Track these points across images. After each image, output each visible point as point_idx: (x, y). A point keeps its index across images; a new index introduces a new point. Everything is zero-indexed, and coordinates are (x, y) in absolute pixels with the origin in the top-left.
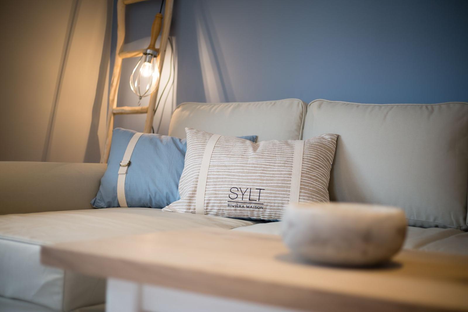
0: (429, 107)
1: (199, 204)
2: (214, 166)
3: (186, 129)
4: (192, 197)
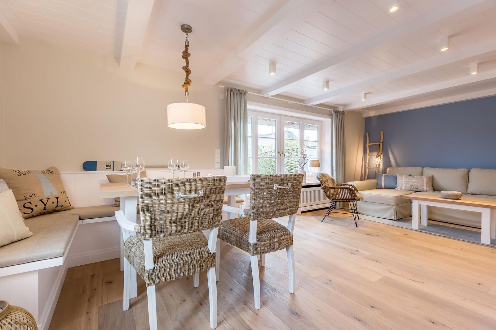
1: (403, 188)
2: (406, 181)
3: (395, 174)
4: (401, 187)
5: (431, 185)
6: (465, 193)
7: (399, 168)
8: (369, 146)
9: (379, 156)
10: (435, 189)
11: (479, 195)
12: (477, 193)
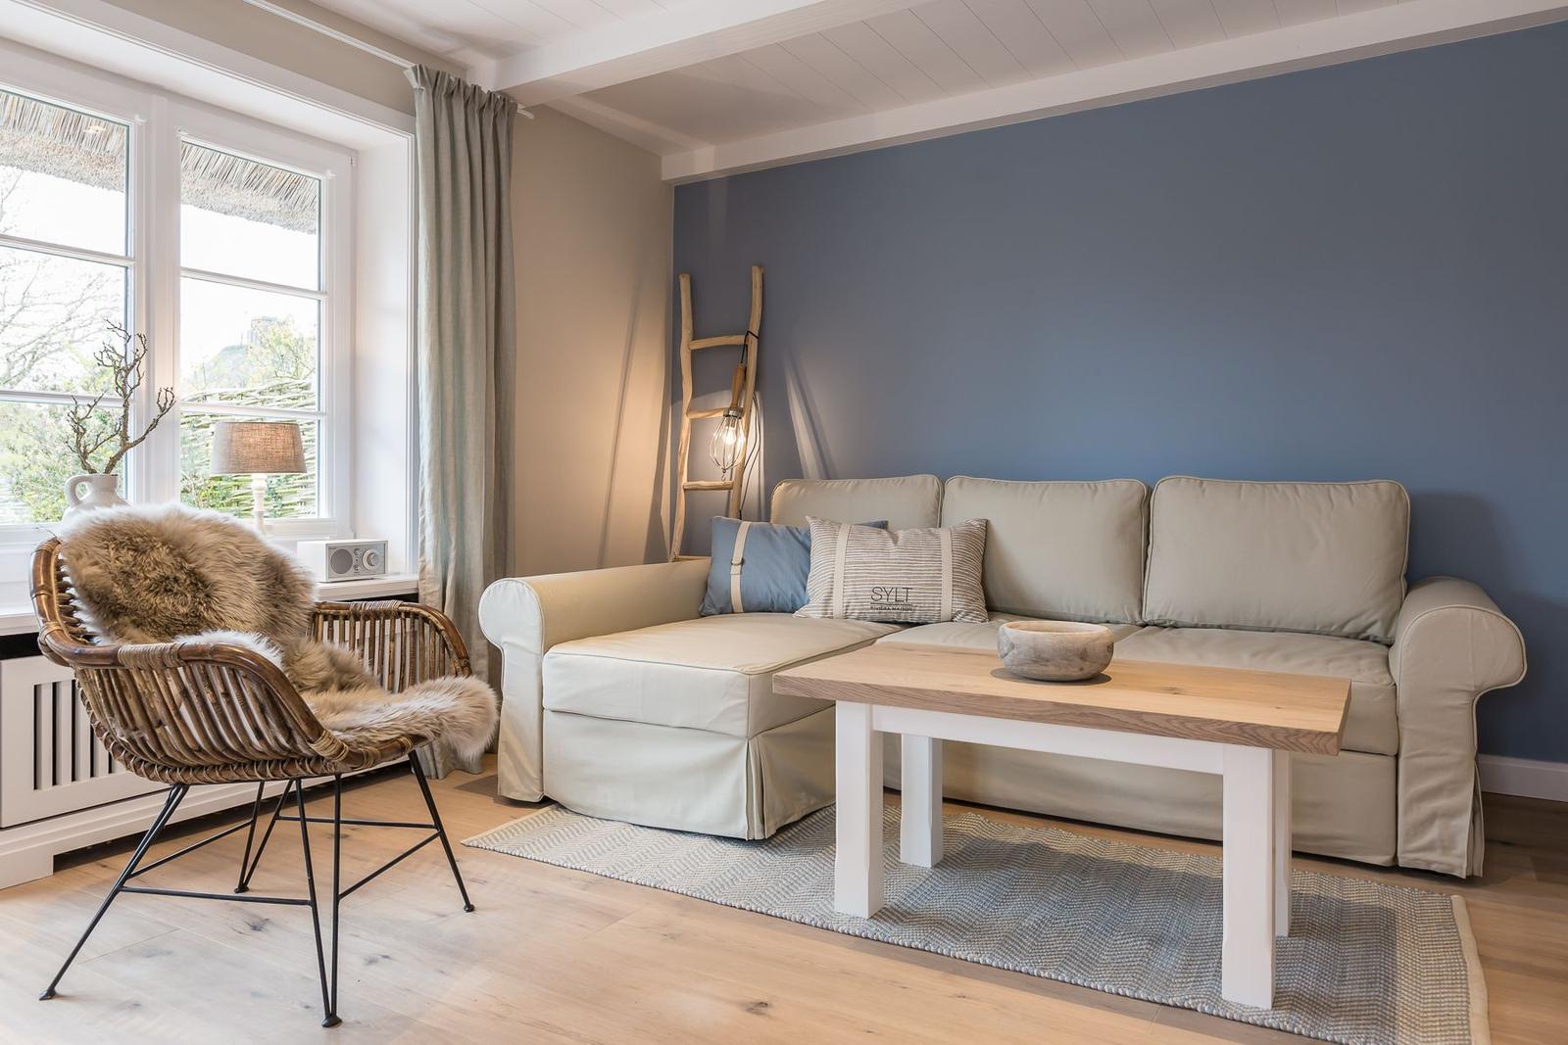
0: (1092, 485)
1: (837, 607)
2: (850, 563)
3: (807, 517)
4: (828, 601)
5: (975, 582)
6: (1134, 623)
7: (830, 483)
8: (695, 354)
9: (740, 413)
10: (998, 605)
11: (1196, 626)
12: (1186, 619)
